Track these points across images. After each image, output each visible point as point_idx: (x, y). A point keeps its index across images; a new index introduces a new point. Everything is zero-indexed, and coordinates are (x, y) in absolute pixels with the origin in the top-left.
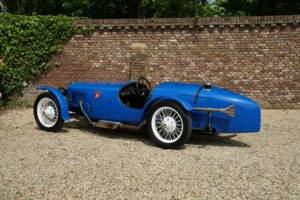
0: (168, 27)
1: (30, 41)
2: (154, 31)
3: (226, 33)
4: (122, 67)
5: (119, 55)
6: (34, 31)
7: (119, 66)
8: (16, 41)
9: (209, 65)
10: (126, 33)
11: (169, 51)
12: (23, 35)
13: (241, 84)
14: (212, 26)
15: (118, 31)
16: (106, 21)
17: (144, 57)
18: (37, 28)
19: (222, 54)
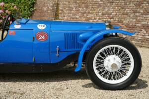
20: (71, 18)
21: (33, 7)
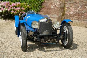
4: (59, 8)
5: (58, 3)
20: (77, 13)
21: (41, 5)
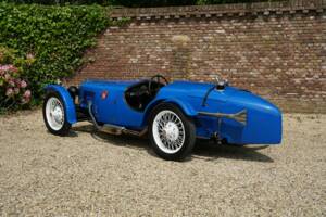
0: (213, 15)
1: (62, 34)
2: (197, 20)
3: (285, 20)
4: (161, 63)
5: (159, 49)
6: (66, 23)
7: (158, 62)
8: (49, 34)
9: (264, 60)
10: (166, 24)
11: (215, 43)
12: (54, 28)
13: (304, 83)
14: (266, 13)
15: (157, 21)
16: (143, 9)
17: (187, 51)
18: (69, 20)
19: (281, 46)
